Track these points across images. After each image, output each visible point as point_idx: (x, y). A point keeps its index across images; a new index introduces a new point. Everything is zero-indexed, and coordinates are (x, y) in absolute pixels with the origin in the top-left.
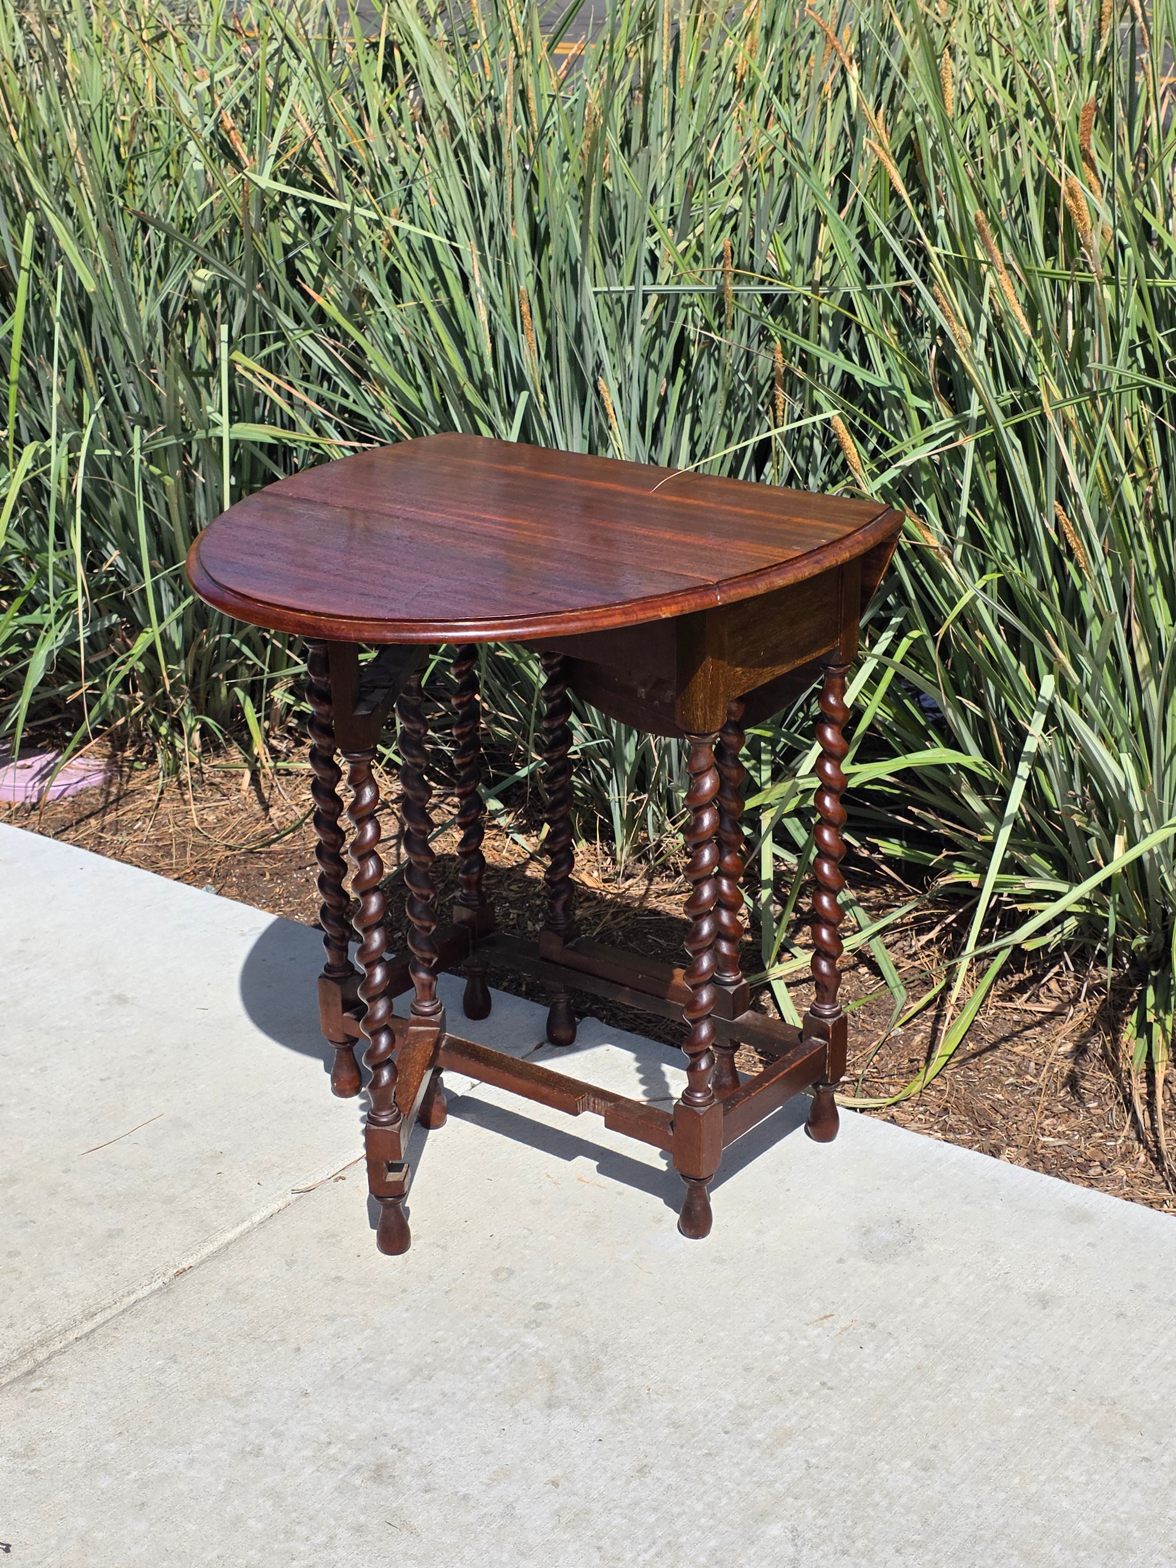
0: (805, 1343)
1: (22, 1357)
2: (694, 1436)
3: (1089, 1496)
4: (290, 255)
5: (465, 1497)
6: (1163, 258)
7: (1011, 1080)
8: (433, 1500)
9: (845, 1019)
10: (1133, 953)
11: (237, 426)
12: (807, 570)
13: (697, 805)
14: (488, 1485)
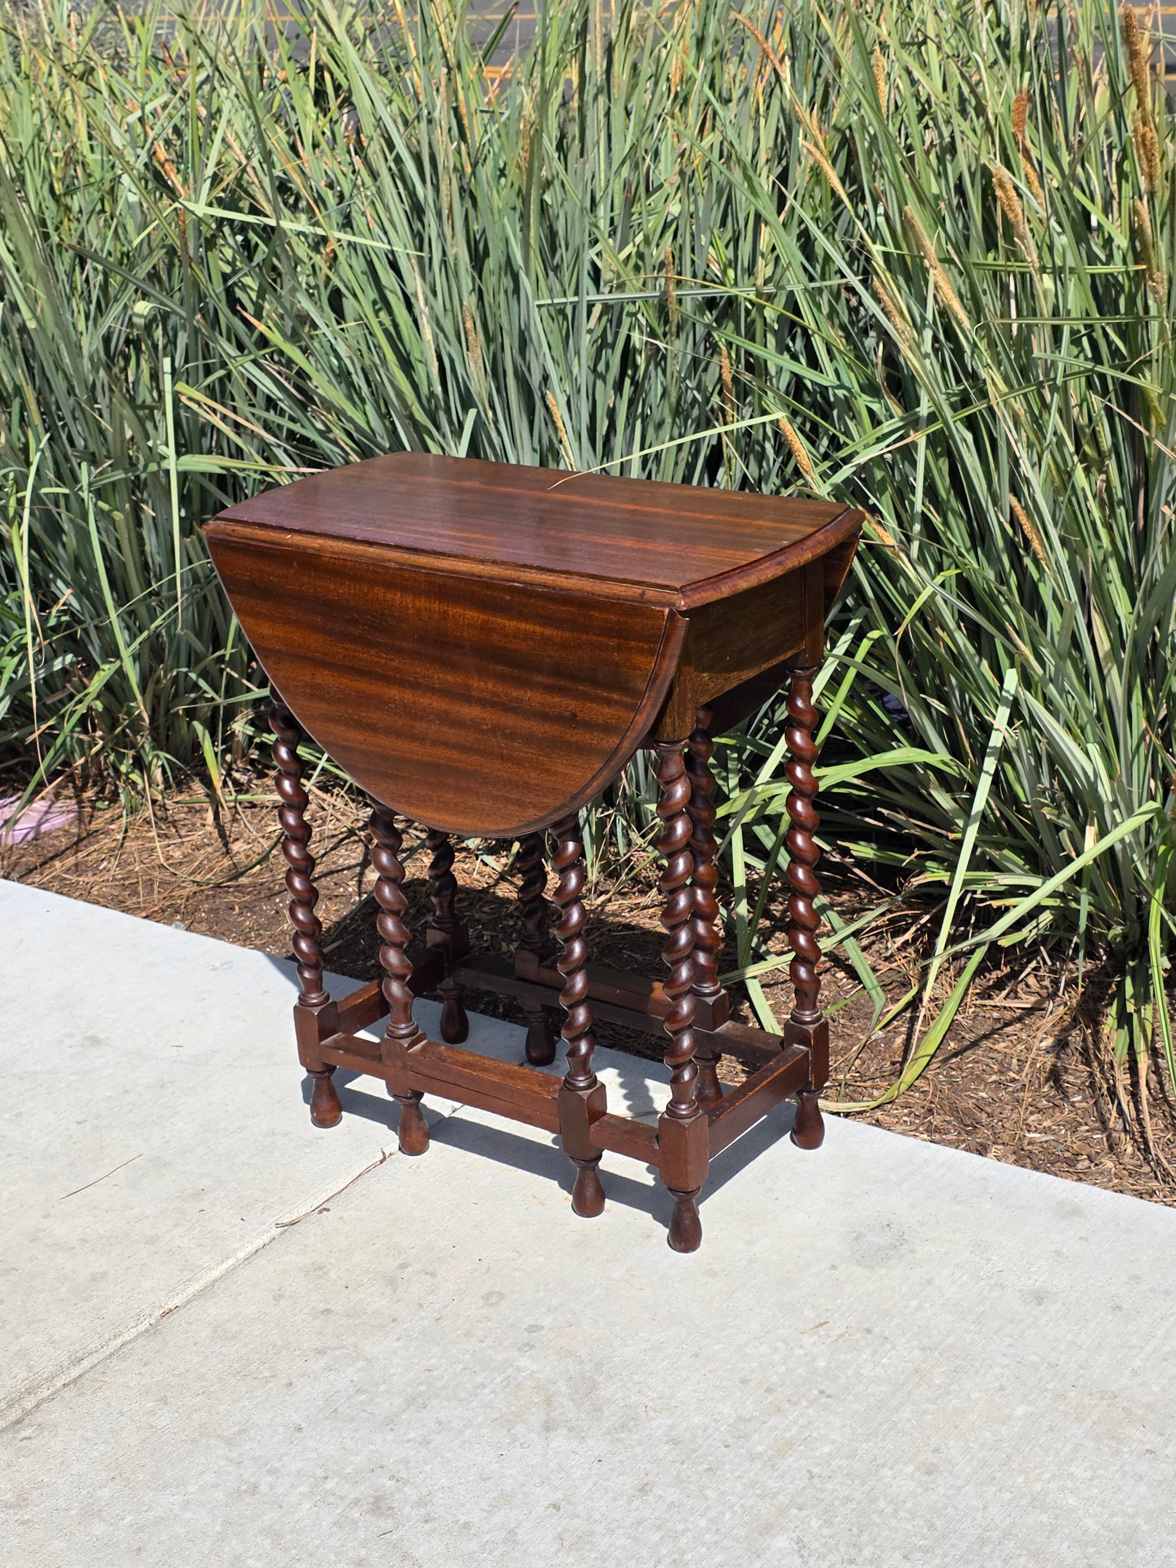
0: (801, 1352)
1: (10, 1406)
2: (694, 1451)
3: (1095, 1491)
4: (230, 283)
5: (466, 1525)
6: (1104, 247)
7: (994, 1077)
8: (434, 1530)
9: (826, 1024)
10: (1109, 944)
11: (184, 459)
12: (770, 572)
13: (670, 813)
14: (488, 1512)
